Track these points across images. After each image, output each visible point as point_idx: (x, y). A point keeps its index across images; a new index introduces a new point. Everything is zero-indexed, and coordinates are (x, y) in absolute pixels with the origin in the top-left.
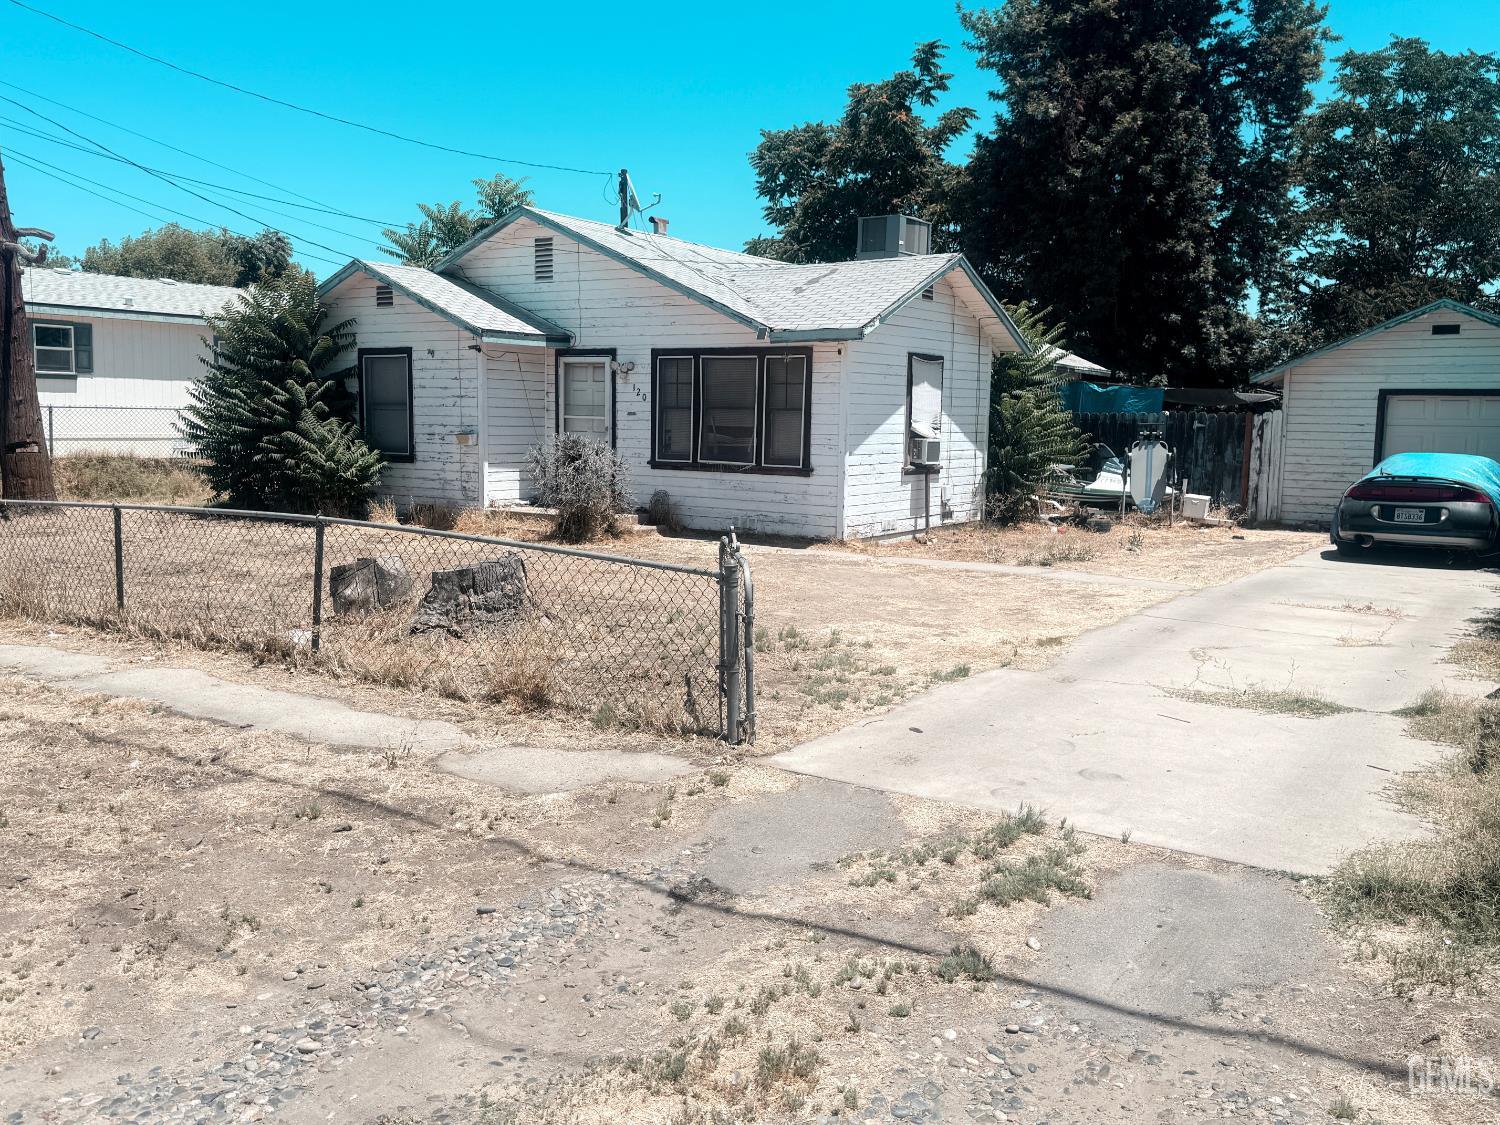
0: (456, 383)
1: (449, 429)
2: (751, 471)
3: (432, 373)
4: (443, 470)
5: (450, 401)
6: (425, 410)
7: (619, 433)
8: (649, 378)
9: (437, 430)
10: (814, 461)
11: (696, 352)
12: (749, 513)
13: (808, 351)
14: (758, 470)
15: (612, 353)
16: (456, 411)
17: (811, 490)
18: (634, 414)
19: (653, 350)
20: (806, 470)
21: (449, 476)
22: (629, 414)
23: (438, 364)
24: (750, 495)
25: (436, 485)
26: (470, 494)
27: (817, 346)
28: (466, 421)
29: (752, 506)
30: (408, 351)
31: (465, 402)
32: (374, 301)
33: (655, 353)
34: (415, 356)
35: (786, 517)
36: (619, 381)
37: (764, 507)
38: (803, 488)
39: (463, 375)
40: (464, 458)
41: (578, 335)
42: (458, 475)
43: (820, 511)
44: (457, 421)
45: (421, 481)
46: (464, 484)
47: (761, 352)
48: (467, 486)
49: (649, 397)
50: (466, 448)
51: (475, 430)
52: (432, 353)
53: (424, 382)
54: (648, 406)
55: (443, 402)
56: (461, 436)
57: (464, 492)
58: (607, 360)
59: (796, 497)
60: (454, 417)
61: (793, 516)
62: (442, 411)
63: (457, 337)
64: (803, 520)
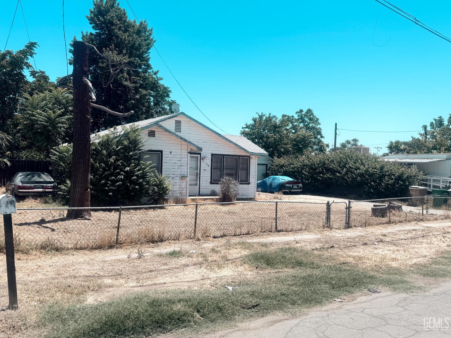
0: (180, 162)
3: (170, 158)
4: (173, 188)
6: (166, 170)
7: (201, 175)
8: (210, 161)
9: (171, 176)
10: (250, 181)
11: (223, 155)
13: (250, 157)
15: (200, 154)
16: (179, 170)
18: (206, 170)
20: (249, 184)
21: (175, 189)
22: (204, 170)
26: (183, 194)
28: (182, 173)
31: (182, 167)
32: (148, 136)
33: (212, 155)
35: (244, 194)
38: (248, 187)
39: (182, 160)
40: (181, 184)
42: (179, 189)
43: (251, 192)
47: (239, 156)
48: (182, 192)
49: (210, 166)
50: (182, 181)
51: (186, 175)
52: (171, 152)
53: (166, 161)
54: (210, 168)
55: (174, 167)
56: (183, 177)
57: (181, 194)
58: (199, 156)
59: (246, 189)
60: (178, 172)
61: (246, 194)
62: (173, 170)
63: (180, 148)
64: (247, 194)
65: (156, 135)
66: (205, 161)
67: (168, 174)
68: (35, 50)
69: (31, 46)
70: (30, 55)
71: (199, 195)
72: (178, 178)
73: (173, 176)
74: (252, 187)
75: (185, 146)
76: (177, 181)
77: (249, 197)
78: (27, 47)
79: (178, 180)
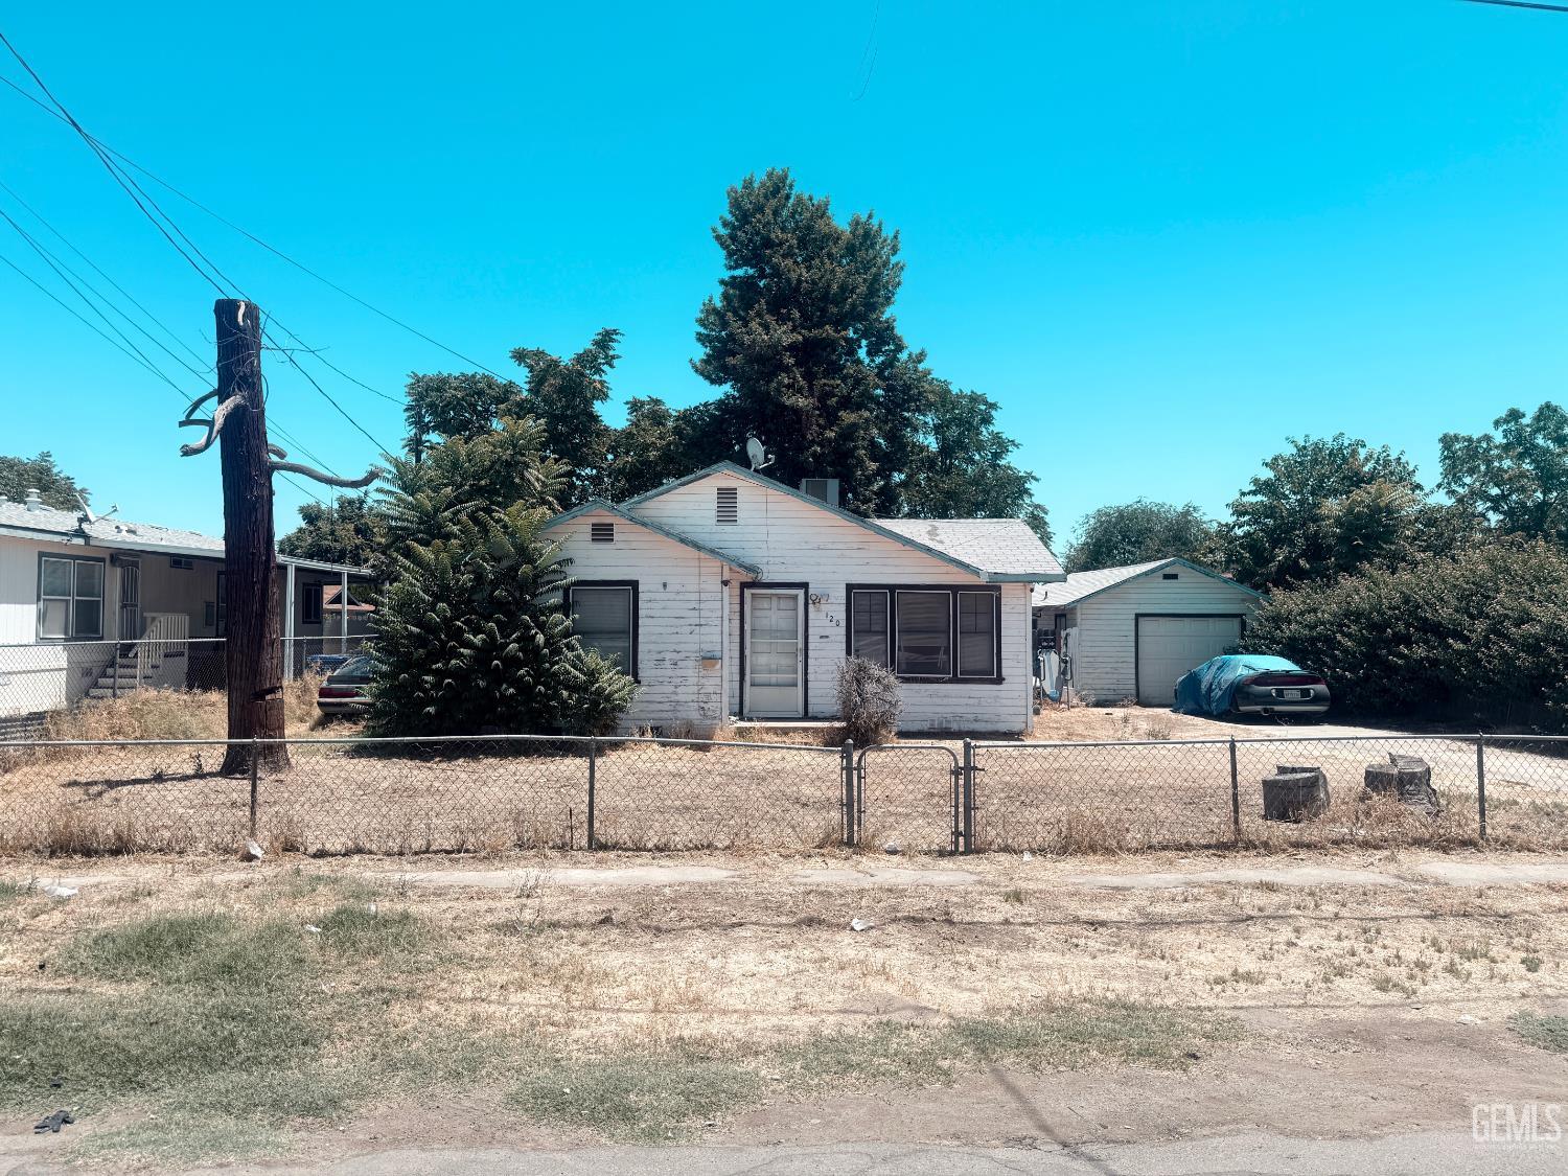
0: (696, 613)
1: (683, 654)
2: (950, 681)
3: (663, 604)
4: (675, 693)
5: (689, 629)
6: (653, 638)
7: (810, 653)
8: (843, 608)
9: (668, 656)
10: (1004, 672)
11: (892, 588)
12: (945, 715)
13: (999, 588)
14: (955, 680)
15: (805, 586)
16: (695, 638)
17: (1003, 694)
18: (827, 637)
19: (847, 585)
20: (1000, 680)
21: (681, 698)
22: (821, 637)
23: (673, 596)
24: (945, 701)
25: (666, 707)
26: (709, 713)
27: (1004, 586)
28: (706, 647)
29: (949, 709)
30: (635, 584)
31: (704, 630)
32: (589, 537)
33: (850, 587)
34: (641, 588)
35: (980, 717)
36: (811, 607)
37: (959, 710)
38: (994, 694)
39: (702, 606)
40: (703, 681)
41: (765, 570)
42: (695, 697)
43: (1012, 710)
44: (696, 647)
45: (645, 704)
46: (702, 705)
47: (955, 588)
48: (706, 706)
49: (843, 623)
50: (705, 672)
51: (718, 654)
52: (665, 585)
53: (652, 613)
54: (843, 631)
55: (678, 630)
56: (709, 660)
57: (702, 712)
58: (801, 593)
59: (989, 701)
60: (691, 644)
61: (987, 716)
62: (675, 638)
63: (697, 572)
64: (996, 719)
65: (616, 537)
66: (824, 607)
67: (659, 652)
68: (617, 348)
69: (605, 340)
70: (606, 363)
71: (806, 717)
72: (691, 663)
73: (675, 656)
74: (1016, 694)
75: (713, 565)
76: (690, 672)
77: (1003, 727)
78: (596, 343)
79: (690, 670)
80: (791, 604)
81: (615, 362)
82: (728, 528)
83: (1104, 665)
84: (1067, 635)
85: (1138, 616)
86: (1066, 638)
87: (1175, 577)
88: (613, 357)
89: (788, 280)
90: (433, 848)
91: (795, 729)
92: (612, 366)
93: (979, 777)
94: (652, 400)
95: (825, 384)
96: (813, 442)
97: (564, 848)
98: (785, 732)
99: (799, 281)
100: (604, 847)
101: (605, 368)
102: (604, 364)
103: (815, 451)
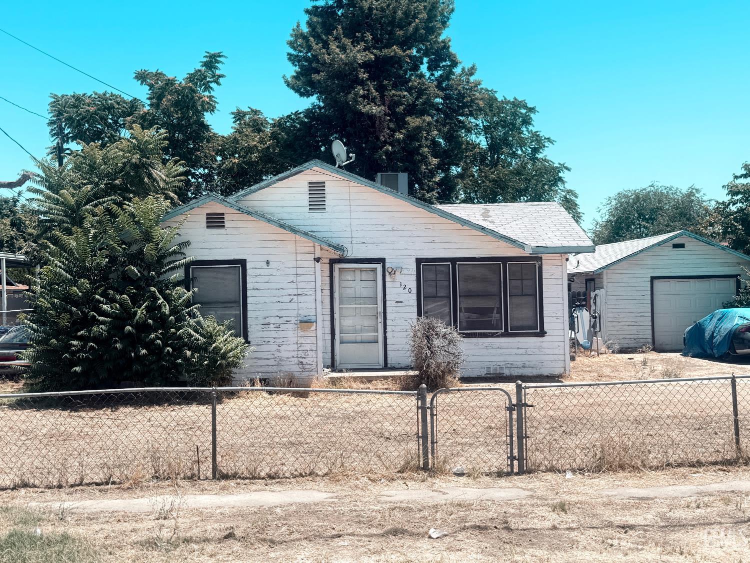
0: (294, 285)
1: (285, 319)
2: (502, 335)
3: (267, 278)
4: (279, 351)
5: (288, 299)
6: (260, 306)
7: (388, 316)
8: (414, 278)
9: (272, 320)
10: (546, 327)
11: (454, 261)
12: (498, 363)
13: (541, 259)
14: (506, 334)
15: (382, 261)
16: (294, 305)
17: (545, 345)
18: (402, 302)
19: (417, 259)
20: (542, 333)
21: (284, 355)
22: (397, 302)
23: (275, 272)
24: (499, 351)
25: (272, 362)
26: (307, 367)
27: (544, 257)
28: (303, 313)
29: (501, 358)
30: (243, 263)
31: (301, 299)
32: (205, 225)
33: (419, 261)
34: (248, 266)
35: (527, 364)
36: (388, 278)
37: (510, 359)
38: (538, 344)
39: (299, 279)
40: (301, 340)
41: (349, 249)
42: (295, 354)
43: (552, 358)
44: (295, 313)
45: (255, 361)
46: (301, 360)
47: (505, 260)
48: (304, 361)
49: (414, 291)
50: (302, 333)
51: (313, 318)
52: (268, 263)
53: (257, 286)
54: (414, 296)
55: (280, 299)
56: (305, 323)
57: (301, 366)
58: (379, 267)
59: (534, 350)
60: (291, 311)
61: (533, 363)
62: (277, 306)
63: (293, 250)
64: (540, 364)
65: (227, 224)
66: (398, 277)
67: (265, 318)
68: (221, 69)
69: (212, 61)
70: (214, 81)
71: (386, 367)
72: (291, 326)
73: (277, 320)
74: (556, 345)
75: (307, 246)
76: (290, 334)
77: (546, 372)
78: (205, 64)
79: (291, 332)
80: (370, 276)
81: (221, 80)
82: (317, 214)
83: (625, 319)
84: (596, 295)
85: (653, 279)
86: (595, 299)
87: (682, 246)
88: (220, 76)
89: (361, 8)
90: (86, 481)
91: (377, 378)
92: (218, 84)
93: (529, 412)
94: (252, 111)
95: (394, 95)
96: (385, 143)
97: (192, 478)
98: (370, 380)
99: (370, 9)
100: (226, 477)
101: (213, 85)
102: (211, 82)
103: (387, 150)
